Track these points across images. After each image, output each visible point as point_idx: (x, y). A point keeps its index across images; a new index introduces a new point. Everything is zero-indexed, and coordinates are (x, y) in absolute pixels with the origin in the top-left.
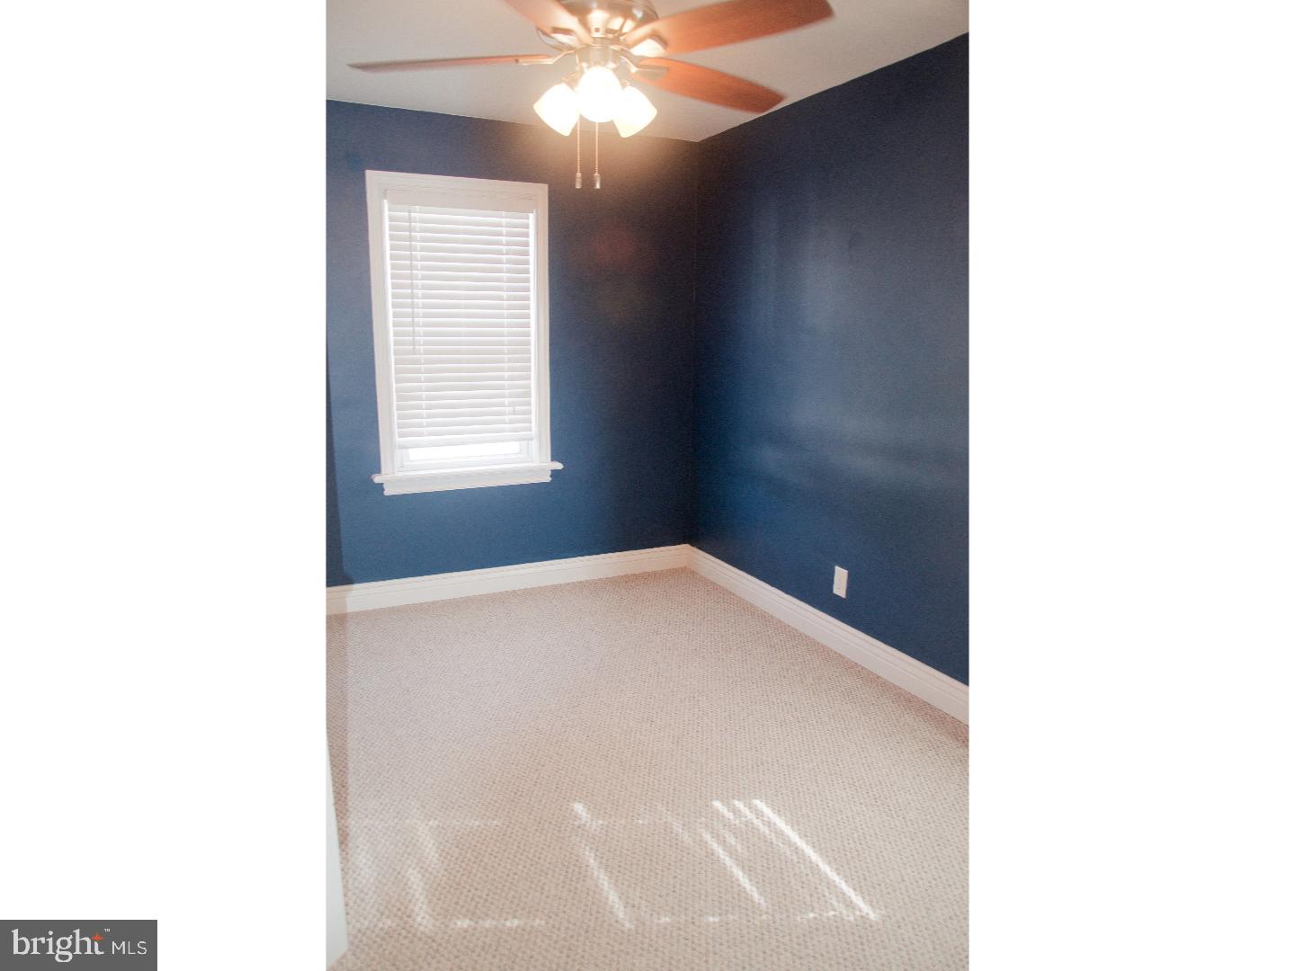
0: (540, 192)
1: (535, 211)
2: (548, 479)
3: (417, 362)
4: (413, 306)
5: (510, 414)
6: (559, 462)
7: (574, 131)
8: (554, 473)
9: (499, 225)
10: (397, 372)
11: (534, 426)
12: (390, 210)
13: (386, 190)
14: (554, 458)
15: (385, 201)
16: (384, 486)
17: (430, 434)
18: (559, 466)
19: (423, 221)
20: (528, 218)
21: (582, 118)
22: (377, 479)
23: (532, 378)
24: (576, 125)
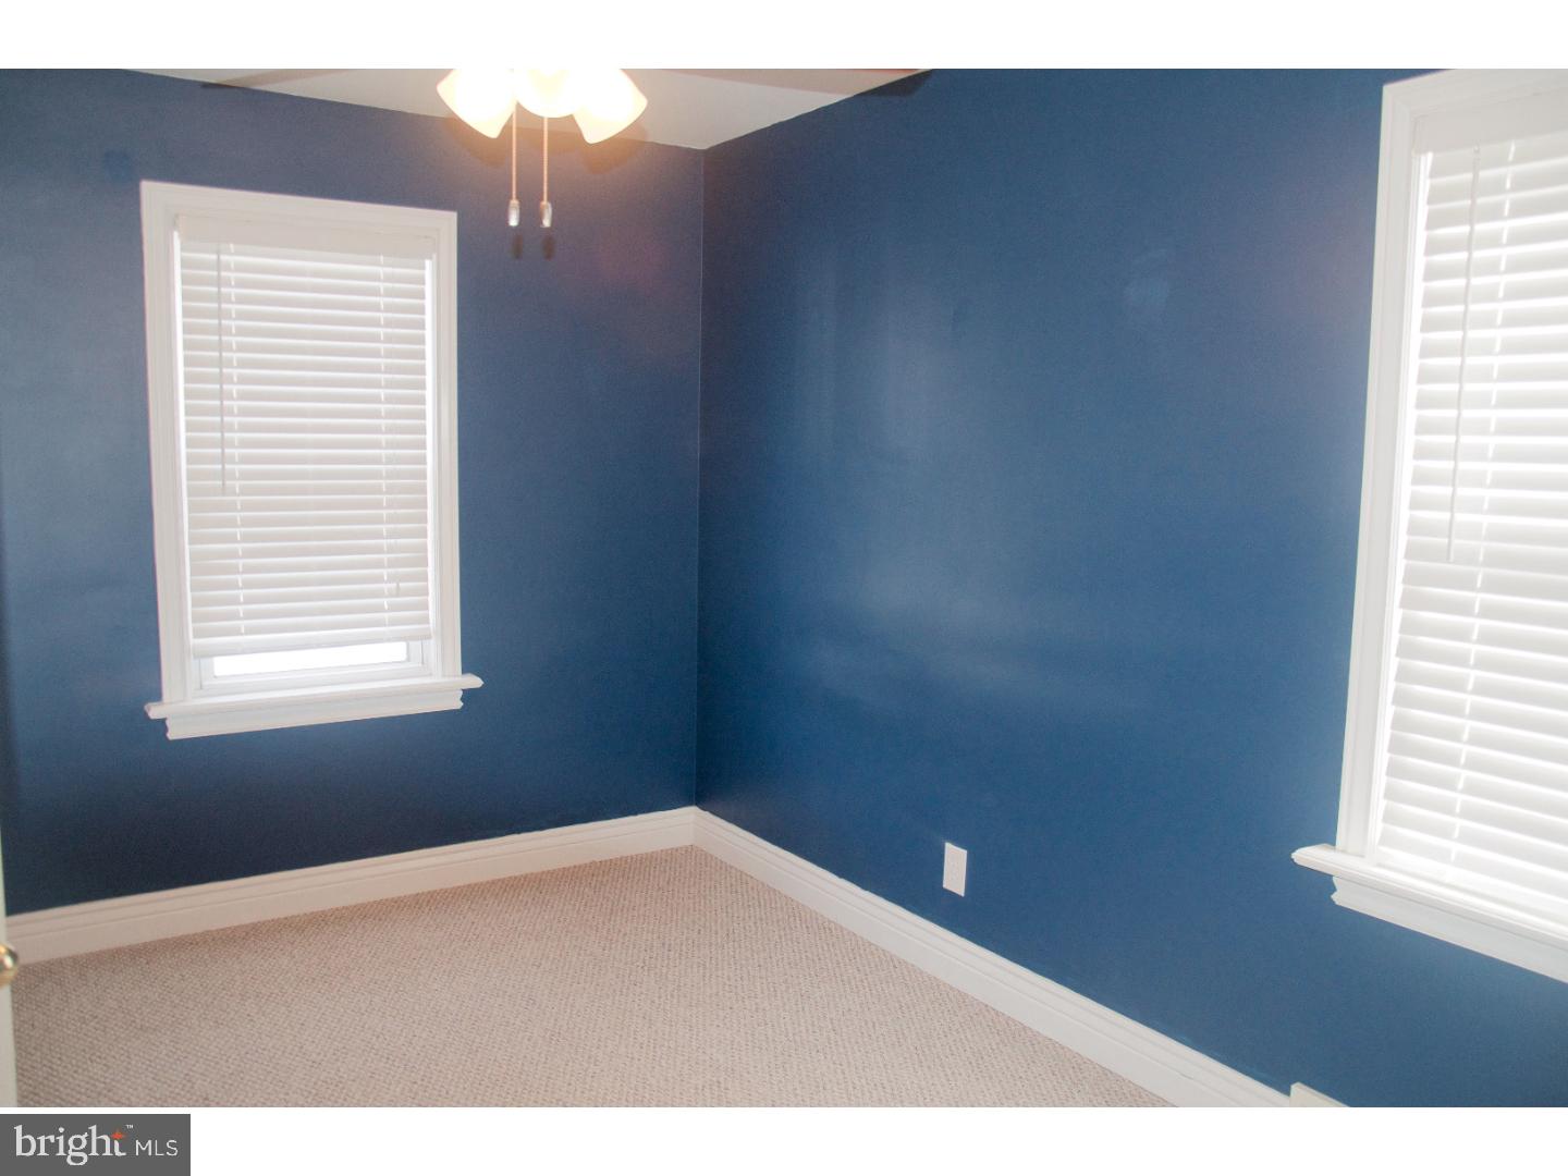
0: (444, 224)
1: (434, 256)
2: (459, 705)
3: (231, 507)
4: (222, 411)
5: (391, 595)
6: (478, 676)
7: (507, 129)
8: (468, 695)
9: (376, 278)
10: (193, 524)
11: (432, 613)
12: (182, 249)
13: (177, 216)
14: (467, 668)
15: (176, 234)
16: (168, 723)
17: (251, 631)
18: (475, 682)
19: (240, 268)
20: (423, 268)
21: (521, 111)
22: (155, 712)
23: (430, 533)
24: (510, 119)
